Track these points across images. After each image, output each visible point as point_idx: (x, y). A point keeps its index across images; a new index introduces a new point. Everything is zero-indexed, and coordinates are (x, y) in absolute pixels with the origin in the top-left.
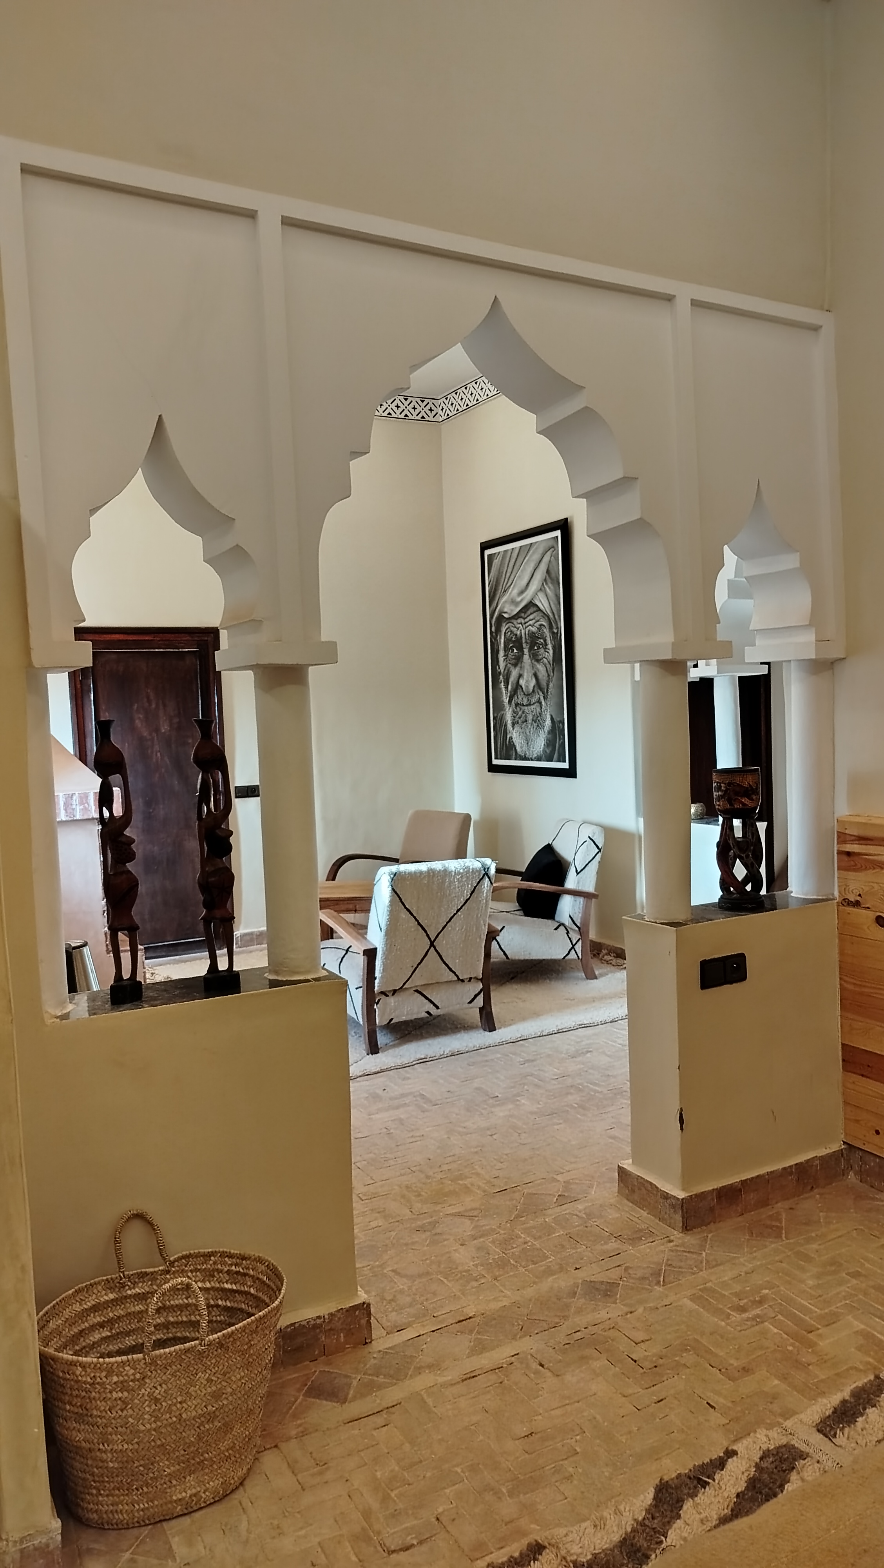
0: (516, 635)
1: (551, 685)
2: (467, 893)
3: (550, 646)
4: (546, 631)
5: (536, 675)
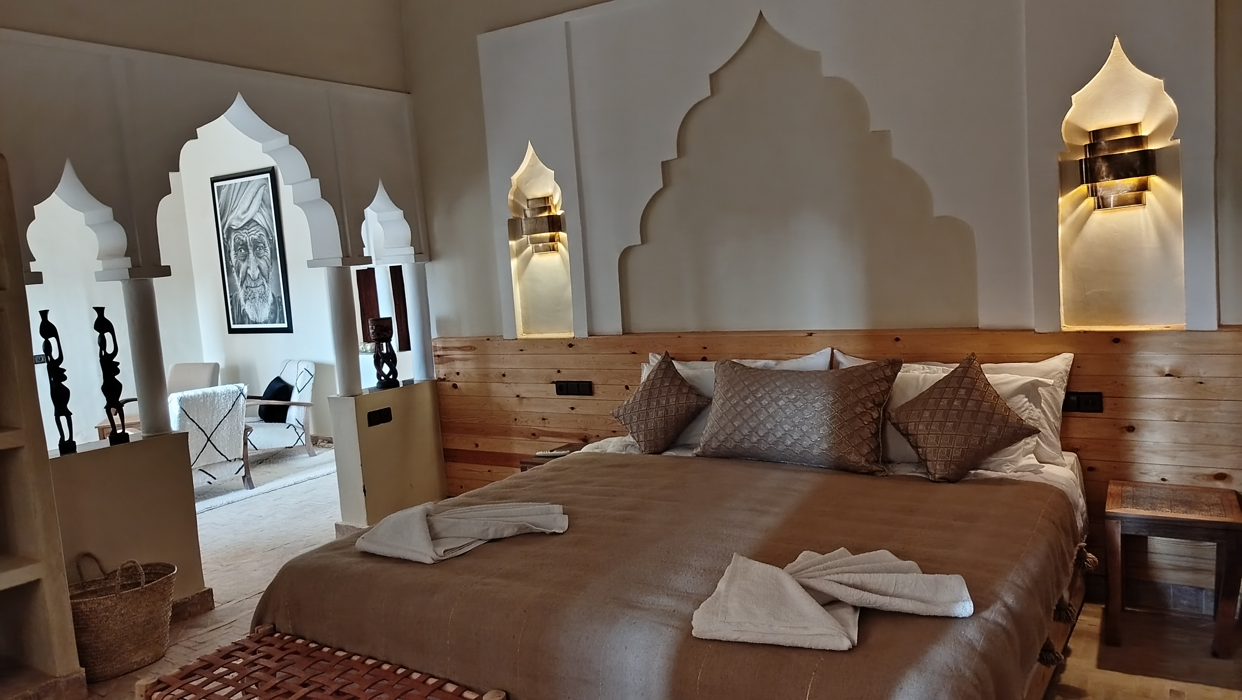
0: (243, 241)
1: (271, 273)
2: (230, 407)
3: (268, 248)
4: (265, 239)
5: (259, 267)
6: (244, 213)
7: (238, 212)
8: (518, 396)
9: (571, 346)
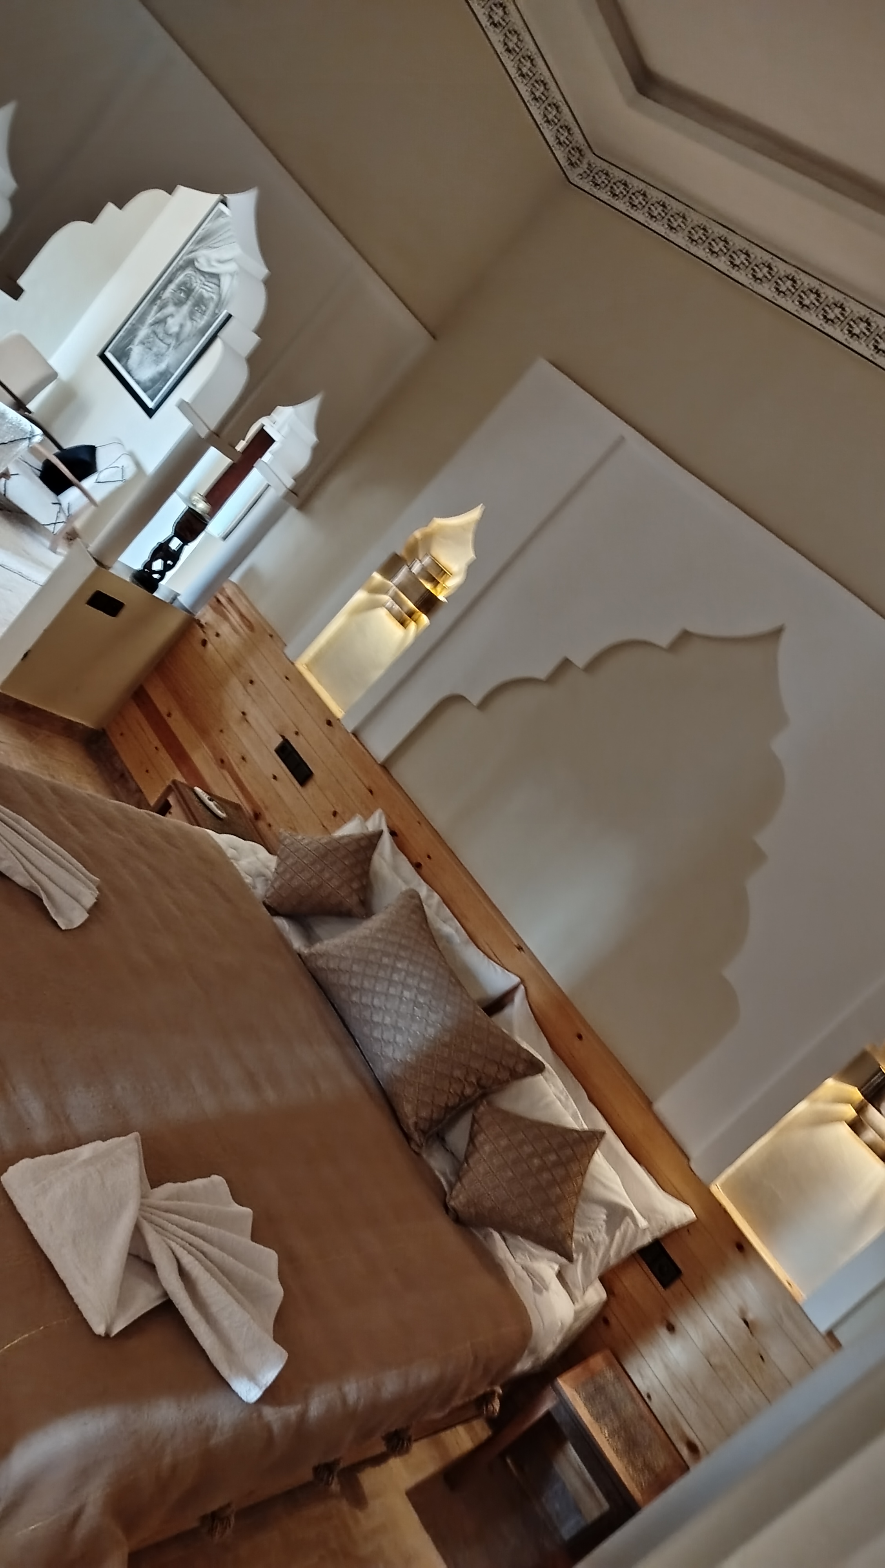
1: (186, 343)
2: (9, 439)
3: (206, 318)
5: (182, 326)
6: (220, 262)
7: (214, 254)
8: (244, 713)
9: (329, 723)
